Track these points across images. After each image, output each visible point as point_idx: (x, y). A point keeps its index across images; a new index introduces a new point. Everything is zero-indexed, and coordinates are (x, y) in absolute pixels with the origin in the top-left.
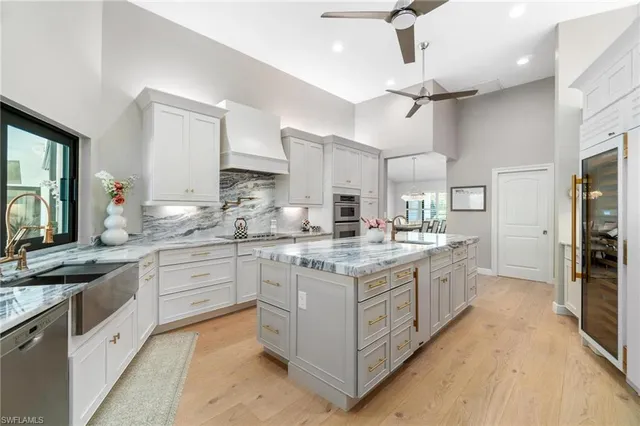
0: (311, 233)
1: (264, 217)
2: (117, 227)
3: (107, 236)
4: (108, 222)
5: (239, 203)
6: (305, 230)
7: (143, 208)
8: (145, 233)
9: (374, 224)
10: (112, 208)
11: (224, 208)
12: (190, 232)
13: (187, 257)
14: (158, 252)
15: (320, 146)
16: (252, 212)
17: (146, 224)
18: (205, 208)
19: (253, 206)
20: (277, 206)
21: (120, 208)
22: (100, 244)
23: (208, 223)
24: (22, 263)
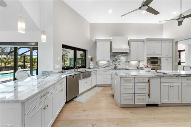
0: (140, 69)
1: (124, 64)
2: (92, 65)
3: (90, 67)
4: (90, 64)
5: (117, 61)
6: (138, 68)
7: (96, 62)
8: (97, 67)
9: (146, 66)
10: (91, 62)
11: (113, 62)
12: (105, 67)
13: (102, 72)
14: (97, 70)
15: (143, 42)
16: (121, 63)
17: (97, 65)
18: (109, 62)
19: (121, 61)
20: (128, 61)
21: (92, 62)
22: (89, 68)
23: (109, 65)
24: (77, 70)
